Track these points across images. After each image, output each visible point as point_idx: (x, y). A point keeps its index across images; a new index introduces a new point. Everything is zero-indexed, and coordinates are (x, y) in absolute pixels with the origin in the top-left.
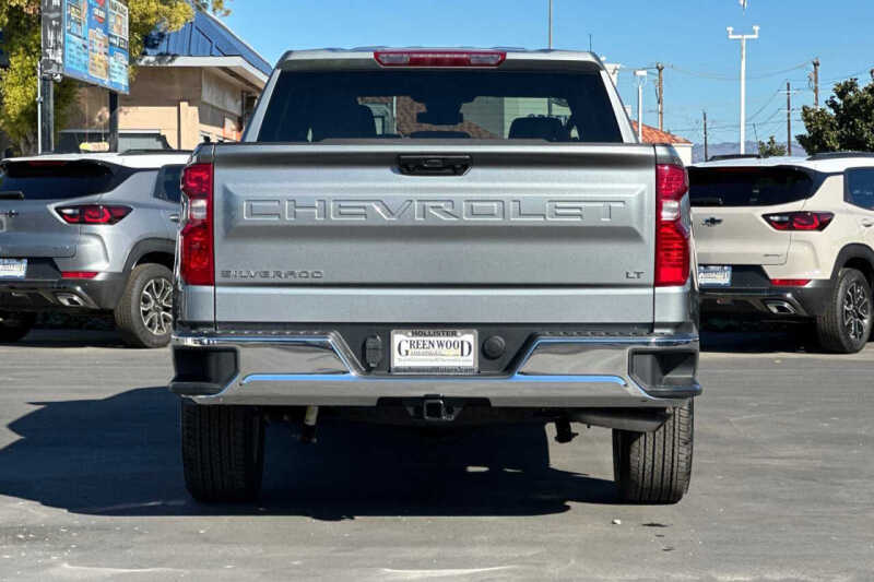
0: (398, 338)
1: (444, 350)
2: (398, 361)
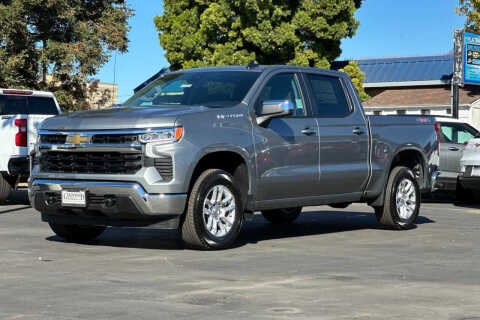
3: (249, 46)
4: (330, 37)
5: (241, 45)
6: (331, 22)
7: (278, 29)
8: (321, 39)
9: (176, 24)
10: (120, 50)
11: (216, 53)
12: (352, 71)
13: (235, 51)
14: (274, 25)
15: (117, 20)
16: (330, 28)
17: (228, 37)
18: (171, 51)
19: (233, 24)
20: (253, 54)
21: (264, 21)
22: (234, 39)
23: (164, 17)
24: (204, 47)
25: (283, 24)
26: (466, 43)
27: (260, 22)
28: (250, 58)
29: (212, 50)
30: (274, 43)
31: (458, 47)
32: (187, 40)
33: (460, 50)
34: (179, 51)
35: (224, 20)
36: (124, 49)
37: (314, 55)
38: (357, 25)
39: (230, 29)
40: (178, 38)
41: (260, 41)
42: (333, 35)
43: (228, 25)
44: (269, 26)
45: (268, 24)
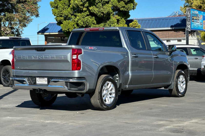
0: (37, 79)
1: (43, 81)
2: (37, 83)
3: (92, 14)
4: (126, 10)
5: (88, 14)
6: (126, 4)
7: (104, 7)
8: (122, 11)
9: (60, 5)
10: (36, 16)
11: (77, 17)
12: (135, 24)
13: (86, 16)
14: (103, 5)
15: (34, 3)
16: (126, 6)
17: (83, 10)
18: (58, 16)
19: (85, 5)
20: (94, 17)
21: (99, 4)
22: (85, 11)
23: (55, 2)
24: (72, 15)
25: (106, 4)
26: (191, 13)
27: (97, 4)
28: (93, 19)
29: (76, 16)
30: (103, 13)
31: (188, 15)
32: (65, 12)
33: (189, 16)
34: (61, 16)
35: (81, 3)
36: (37, 16)
37: (119, 18)
38: (136, 5)
39: (84, 7)
40: (61, 11)
41: (97, 12)
42: (127, 9)
43: (83, 5)
44: (101, 5)
45: (100, 5)
